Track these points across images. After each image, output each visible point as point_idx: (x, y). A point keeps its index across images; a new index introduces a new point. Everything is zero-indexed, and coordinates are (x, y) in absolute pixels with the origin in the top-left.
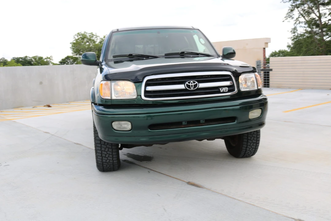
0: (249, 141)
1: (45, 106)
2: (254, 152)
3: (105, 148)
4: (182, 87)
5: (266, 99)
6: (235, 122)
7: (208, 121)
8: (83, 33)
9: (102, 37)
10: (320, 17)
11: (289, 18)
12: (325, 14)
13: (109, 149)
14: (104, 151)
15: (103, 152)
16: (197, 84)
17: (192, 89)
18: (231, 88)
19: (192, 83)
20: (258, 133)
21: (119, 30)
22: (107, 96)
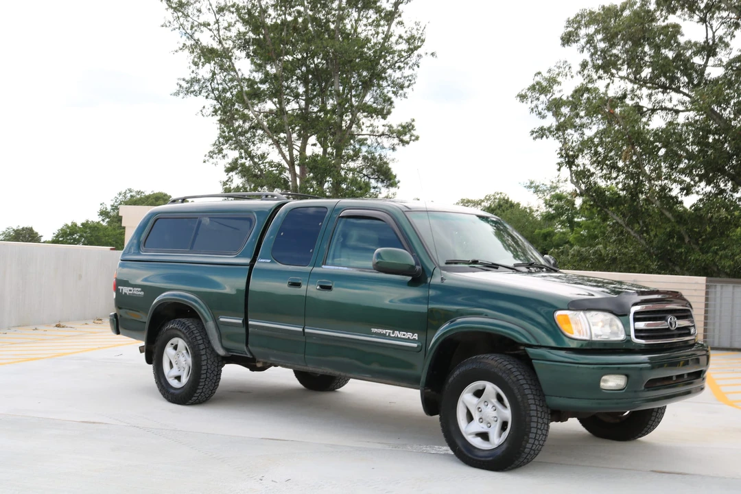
16: (676, 321)
17: (673, 328)
22: (583, 335)
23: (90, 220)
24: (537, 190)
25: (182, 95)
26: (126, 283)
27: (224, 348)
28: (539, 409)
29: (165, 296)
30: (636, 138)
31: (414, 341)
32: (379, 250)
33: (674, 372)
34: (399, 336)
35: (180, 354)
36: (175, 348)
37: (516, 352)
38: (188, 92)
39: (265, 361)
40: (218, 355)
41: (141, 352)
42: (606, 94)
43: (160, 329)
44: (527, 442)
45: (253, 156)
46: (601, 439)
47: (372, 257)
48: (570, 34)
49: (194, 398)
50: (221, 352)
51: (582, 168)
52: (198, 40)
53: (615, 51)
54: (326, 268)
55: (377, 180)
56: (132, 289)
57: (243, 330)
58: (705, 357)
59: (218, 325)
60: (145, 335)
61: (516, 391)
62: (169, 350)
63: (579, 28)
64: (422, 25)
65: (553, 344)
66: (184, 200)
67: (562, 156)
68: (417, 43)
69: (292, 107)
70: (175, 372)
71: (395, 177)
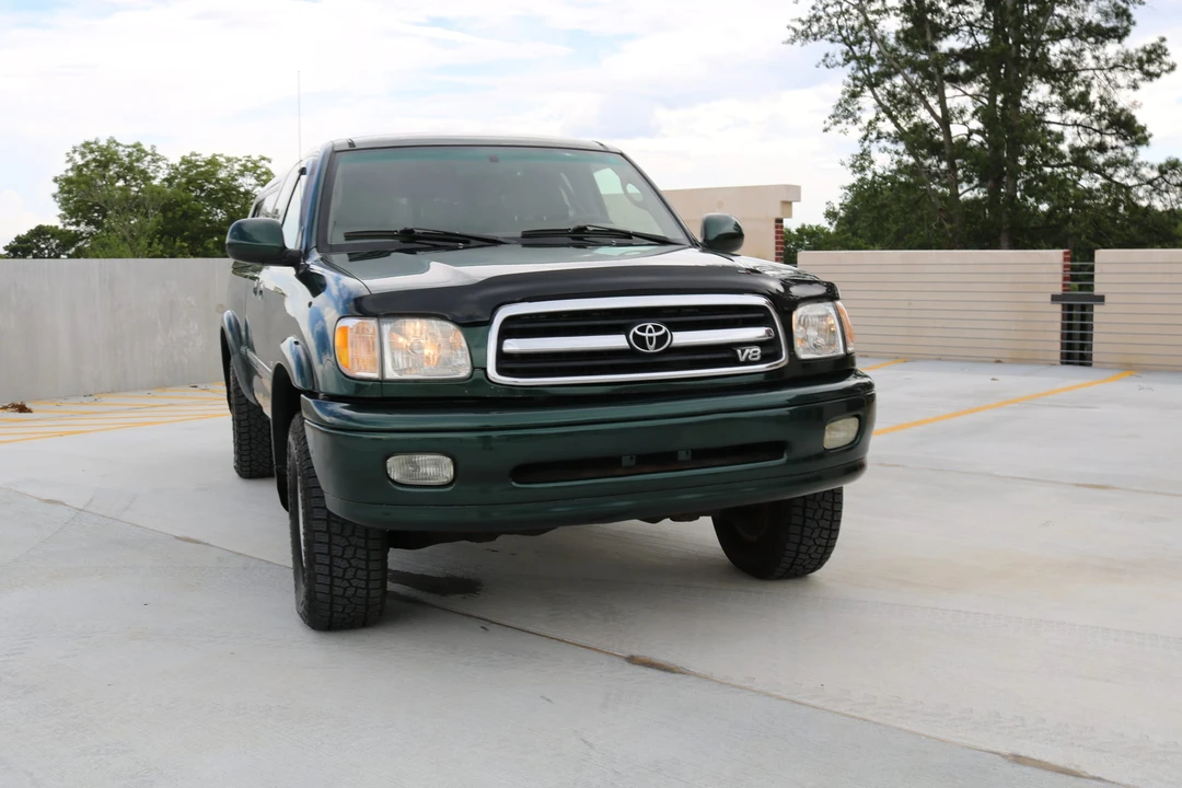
0: (809, 522)
1: (5, 408)
2: (821, 558)
3: (344, 548)
4: (617, 341)
5: (869, 386)
6: (782, 457)
7: (702, 456)
8: (103, 143)
9: (175, 160)
10: (946, 121)
11: (844, 121)
12: (962, 112)
13: (359, 551)
14: (341, 557)
15: (338, 561)
16: (665, 335)
17: (651, 349)
18: (769, 349)
19: (650, 331)
20: (836, 496)
21: (357, 147)
22: (368, 369)
25: (798, 42)
38: (805, 36)
55: (1116, 136)
71: (1144, 128)
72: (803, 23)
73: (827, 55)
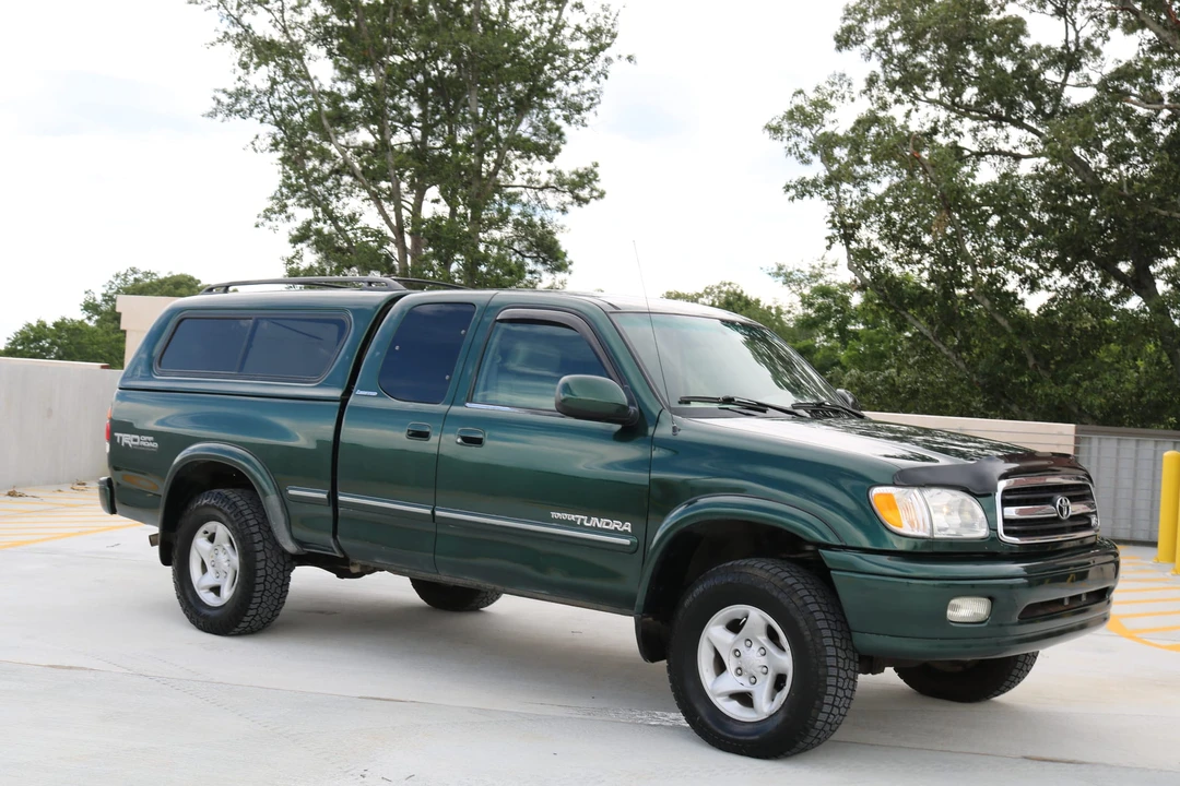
11: (274, 216)
16: (1068, 505)
17: (1064, 517)
22: (918, 528)
23: (68, 317)
24: (789, 279)
25: (220, 116)
26: (128, 428)
27: (294, 539)
28: (841, 654)
29: (194, 450)
30: (954, 199)
31: (624, 534)
32: (565, 378)
33: (1064, 592)
34: (599, 525)
35: (220, 549)
36: (212, 539)
37: (800, 556)
38: (231, 111)
39: (366, 563)
40: (284, 552)
41: (153, 544)
42: (905, 127)
43: (186, 507)
44: (820, 710)
45: (337, 218)
46: (930, 699)
47: (554, 389)
48: (849, 30)
49: (242, 625)
50: (290, 547)
51: (866, 246)
52: (249, 27)
53: (921, 59)
54: (474, 408)
55: (536, 260)
56: (137, 437)
57: (328, 511)
58: (1113, 565)
59: (286, 502)
60: (160, 515)
61: (802, 624)
62: (200, 543)
63: (863, 20)
64: (613, 9)
65: (866, 544)
66: (226, 288)
67: (834, 226)
68: (605, 40)
69: (401, 138)
70: (210, 579)
71: (565, 254)
72: (230, 96)
73: (257, 137)
